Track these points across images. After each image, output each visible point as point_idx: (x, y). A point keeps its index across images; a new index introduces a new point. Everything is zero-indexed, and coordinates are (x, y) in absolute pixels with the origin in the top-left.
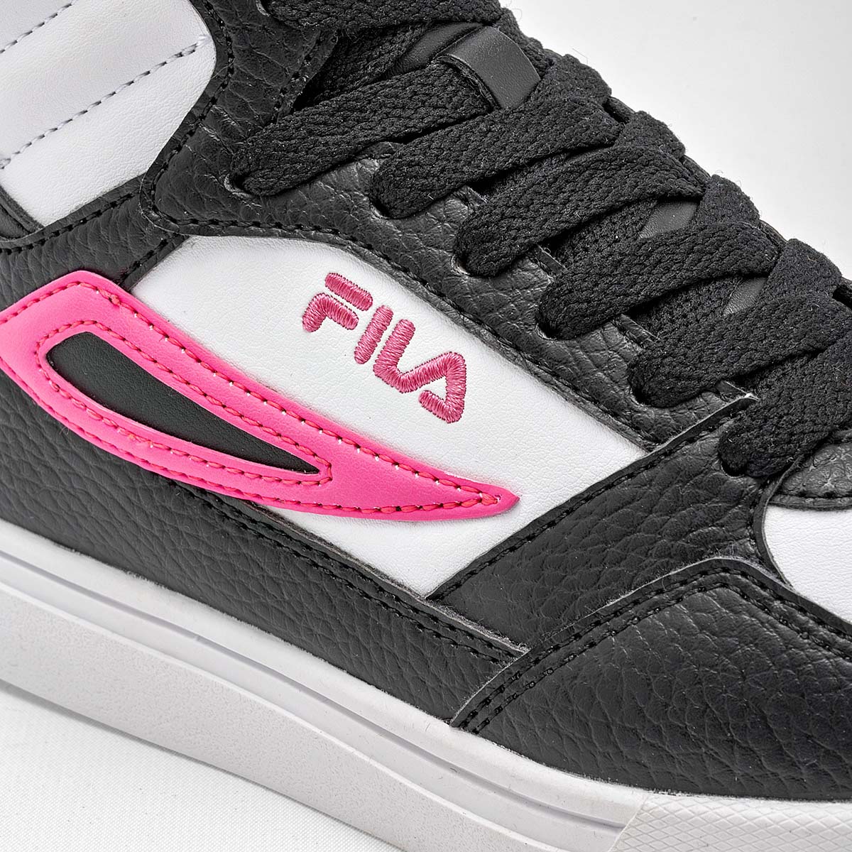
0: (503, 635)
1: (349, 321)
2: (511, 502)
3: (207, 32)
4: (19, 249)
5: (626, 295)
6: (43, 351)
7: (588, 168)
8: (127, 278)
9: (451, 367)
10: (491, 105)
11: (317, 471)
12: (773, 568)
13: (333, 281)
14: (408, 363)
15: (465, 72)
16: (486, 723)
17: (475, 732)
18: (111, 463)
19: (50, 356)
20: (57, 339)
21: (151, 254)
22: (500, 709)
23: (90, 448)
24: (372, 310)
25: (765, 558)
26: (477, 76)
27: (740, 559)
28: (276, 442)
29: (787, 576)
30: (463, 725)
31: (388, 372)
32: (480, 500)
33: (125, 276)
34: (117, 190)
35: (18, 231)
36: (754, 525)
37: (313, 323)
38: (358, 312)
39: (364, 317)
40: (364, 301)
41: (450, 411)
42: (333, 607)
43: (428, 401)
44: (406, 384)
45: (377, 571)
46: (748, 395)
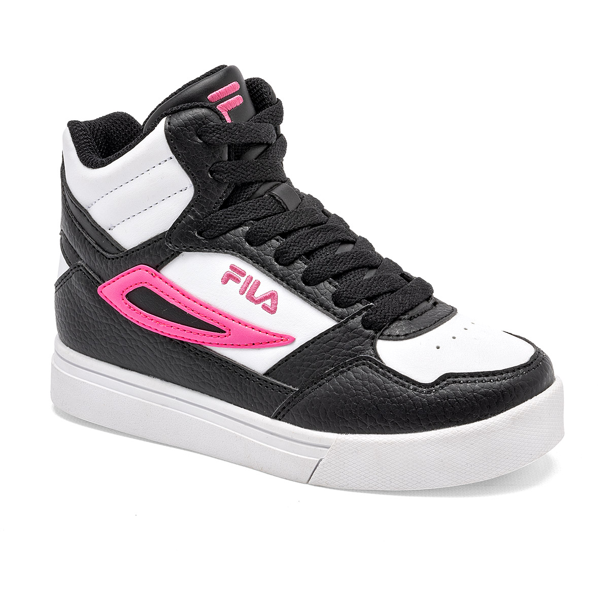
0: (290, 385)
1: (238, 281)
2: (293, 340)
3: (191, 183)
4: (117, 258)
5: (331, 272)
6: (125, 294)
7: (318, 231)
8: (158, 267)
9: (273, 296)
10: (285, 209)
11: (225, 332)
12: (379, 359)
13: (232, 267)
14: (258, 294)
15: (277, 198)
16: (284, 416)
17: (280, 420)
18: (148, 334)
19: (127, 296)
20: (131, 289)
21: (168, 258)
22: (289, 410)
23: (140, 328)
24: (246, 277)
25: (377, 356)
26: (281, 200)
27: (369, 356)
28: (211, 322)
29: (384, 361)
30: (275, 418)
31: (251, 298)
32: (282, 340)
33: (158, 266)
34: (157, 236)
35: (117, 252)
36: (373, 345)
37: (225, 281)
38: (241, 277)
39: (243, 279)
40: (243, 274)
41: (272, 310)
42: (229, 380)
43: (264, 307)
44: (257, 302)
45: (246, 367)
46: (371, 304)
